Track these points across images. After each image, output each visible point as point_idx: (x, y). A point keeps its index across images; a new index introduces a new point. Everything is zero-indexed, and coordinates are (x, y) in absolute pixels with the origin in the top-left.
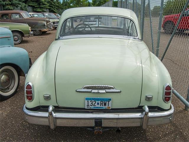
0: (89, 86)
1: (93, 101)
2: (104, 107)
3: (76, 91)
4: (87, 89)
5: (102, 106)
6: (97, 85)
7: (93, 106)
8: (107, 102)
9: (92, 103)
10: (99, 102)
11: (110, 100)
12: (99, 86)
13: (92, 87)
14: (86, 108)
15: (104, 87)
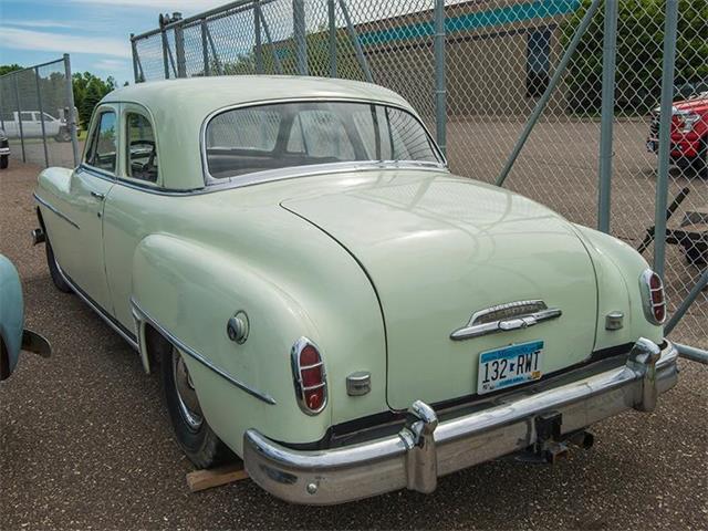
0: (486, 311)
1: (500, 361)
2: (526, 375)
3: (453, 338)
4: (483, 323)
5: (520, 375)
6: (506, 306)
7: (499, 381)
8: (534, 356)
9: (496, 371)
10: (515, 360)
11: (540, 345)
12: (511, 308)
13: (496, 312)
14: (481, 391)
15: (523, 309)
